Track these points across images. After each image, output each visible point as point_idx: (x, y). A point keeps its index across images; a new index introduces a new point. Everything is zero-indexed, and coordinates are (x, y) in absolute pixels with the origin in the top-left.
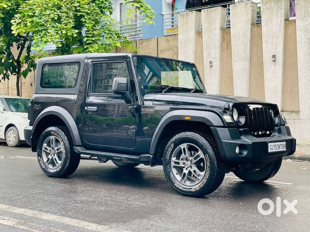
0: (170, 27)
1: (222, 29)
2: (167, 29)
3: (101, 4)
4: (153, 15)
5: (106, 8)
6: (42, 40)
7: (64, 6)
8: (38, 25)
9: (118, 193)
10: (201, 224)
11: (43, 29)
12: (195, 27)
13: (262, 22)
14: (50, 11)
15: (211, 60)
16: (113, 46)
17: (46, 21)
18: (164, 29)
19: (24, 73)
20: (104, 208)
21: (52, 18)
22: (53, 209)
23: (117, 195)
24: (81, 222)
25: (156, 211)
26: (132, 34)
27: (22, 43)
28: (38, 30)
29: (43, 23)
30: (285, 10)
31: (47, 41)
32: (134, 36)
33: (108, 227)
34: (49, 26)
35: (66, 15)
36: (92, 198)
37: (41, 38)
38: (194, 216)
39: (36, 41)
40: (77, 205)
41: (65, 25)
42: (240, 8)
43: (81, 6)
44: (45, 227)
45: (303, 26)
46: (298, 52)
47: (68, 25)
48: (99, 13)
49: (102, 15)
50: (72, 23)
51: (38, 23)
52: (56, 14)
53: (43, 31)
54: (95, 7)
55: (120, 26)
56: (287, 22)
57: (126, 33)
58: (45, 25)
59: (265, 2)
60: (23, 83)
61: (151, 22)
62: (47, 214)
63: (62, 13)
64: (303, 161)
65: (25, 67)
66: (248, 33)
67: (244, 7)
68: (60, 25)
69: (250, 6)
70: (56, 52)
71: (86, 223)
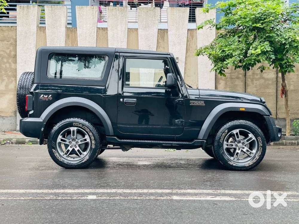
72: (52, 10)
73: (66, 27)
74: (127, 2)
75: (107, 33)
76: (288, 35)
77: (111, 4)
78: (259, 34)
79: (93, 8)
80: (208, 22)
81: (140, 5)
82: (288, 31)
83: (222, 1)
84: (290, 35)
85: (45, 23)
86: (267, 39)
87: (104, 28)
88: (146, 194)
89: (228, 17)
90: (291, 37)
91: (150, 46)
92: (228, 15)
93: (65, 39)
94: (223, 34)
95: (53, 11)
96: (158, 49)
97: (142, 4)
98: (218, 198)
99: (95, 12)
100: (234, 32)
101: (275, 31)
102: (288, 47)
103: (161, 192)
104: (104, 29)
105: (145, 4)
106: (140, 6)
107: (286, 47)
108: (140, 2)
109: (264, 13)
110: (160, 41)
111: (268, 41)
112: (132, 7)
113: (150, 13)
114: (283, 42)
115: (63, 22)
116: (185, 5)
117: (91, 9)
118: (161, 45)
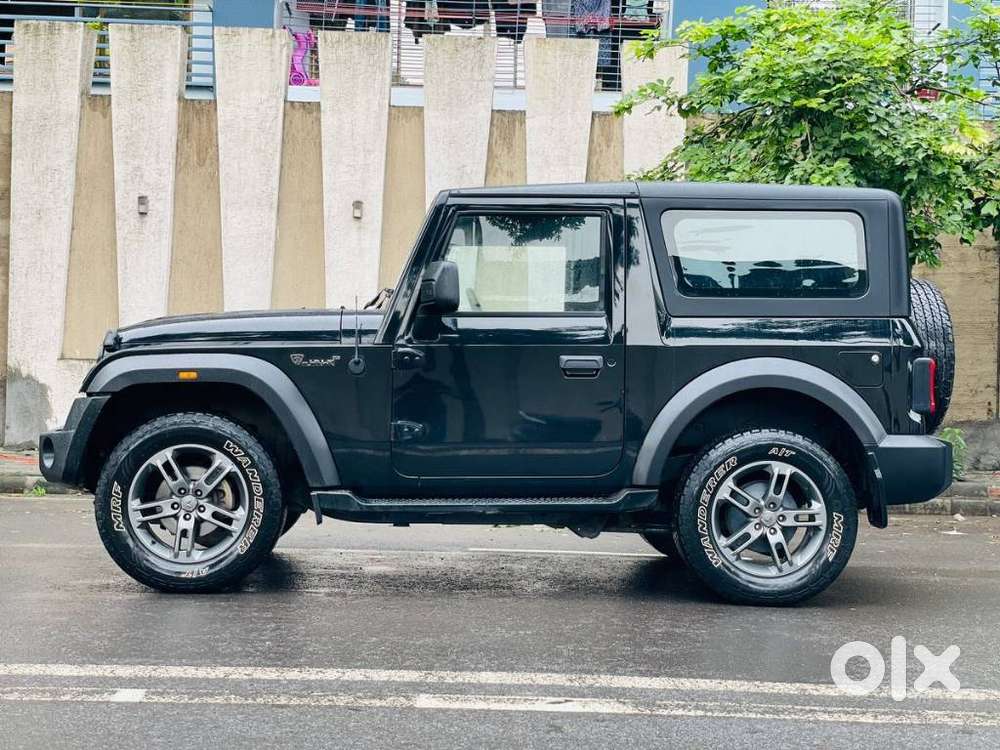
15: (144, 194)
42: (249, 45)
66: (276, 125)
67: (264, 42)
69: (283, 42)
72: (134, 40)
73: (181, 98)
74: (403, 18)
75: (318, 120)
76: (914, 136)
77: (351, 23)
78: (818, 132)
79: (273, 36)
80: (649, 91)
81: (448, 29)
82: (917, 126)
83: (698, 20)
84: (919, 137)
85: (107, 84)
86: (843, 151)
87: (309, 103)
88: (325, 687)
89: (719, 74)
90: (925, 145)
92: (721, 67)
93: (174, 139)
94: (706, 131)
95: (136, 44)
96: (490, 177)
97: (453, 26)
98: (575, 706)
99: (278, 48)
100: (740, 126)
101: (872, 124)
102: (915, 177)
103: (386, 679)
104: (308, 106)
105: (463, 27)
106: (447, 33)
107: (906, 179)
108: (446, 20)
109: (835, 61)
110: (497, 150)
111: (846, 156)
112: (418, 35)
113: (466, 55)
114: (898, 162)
115: (171, 79)
116: (595, 31)
117: (267, 38)
118: (499, 164)
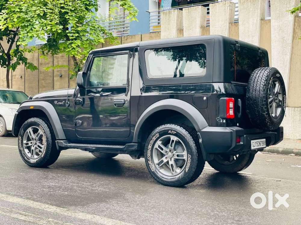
0: (157, 24)
1: (202, 27)
2: (153, 26)
3: (86, 2)
4: (136, 12)
5: (92, 5)
6: (28, 35)
7: (50, 3)
8: (25, 21)
9: (86, 180)
10: (152, 208)
11: (29, 24)
12: (176, 25)
13: (239, 21)
14: (37, 7)
16: (97, 41)
17: (32, 17)
18: (150, 26)
19: (13, 66)
20: (68, 193)
21: (38, 14)
22: (20, 193)
23: (84, 181)
24: (43, 205)
25: (116, 196)
26: (120, 30)
27: (12, 37)
28: (25, 25)
29: (29, 19)
30: (261, 10)
31: (32, 36)
32: (122, 32)
33: (66, 209)
34: (34, 21)
35: (51, 11)
36: (60, 184)
37: (27, 33)
38: (150, 201)
39: (22, 36)
40: (44, 189)
41: (50, 21)
42: (219, 8)
43: (66, 3)
44: (8, 208)
45: (278, 26)
46: (272, 50)
47: (53, 21)
48: (83, 10)
49: (87, 12)
50: (57, 19)
51: (25, 19)
52: (42, 11)
53: (29, 27)
54: (80, 4)
55: (109, 22)
56: (263, 22)
57: (114, 29)
58: (31, 21)
59: (243, 2)
60: (14, 75)
61: (134, 19)
62: (13, 197)
63: (47, 10)
64: (272, 154)
65: (14, 60)
66: (226, 32)
68: (46, 21)
69: (228, 5)
70: (44, 47)
71: (47, 206)
79: (225, 4)
91: (283, 38)
99: (227, 7)
117: (224, 5)
118: (298, 35)
